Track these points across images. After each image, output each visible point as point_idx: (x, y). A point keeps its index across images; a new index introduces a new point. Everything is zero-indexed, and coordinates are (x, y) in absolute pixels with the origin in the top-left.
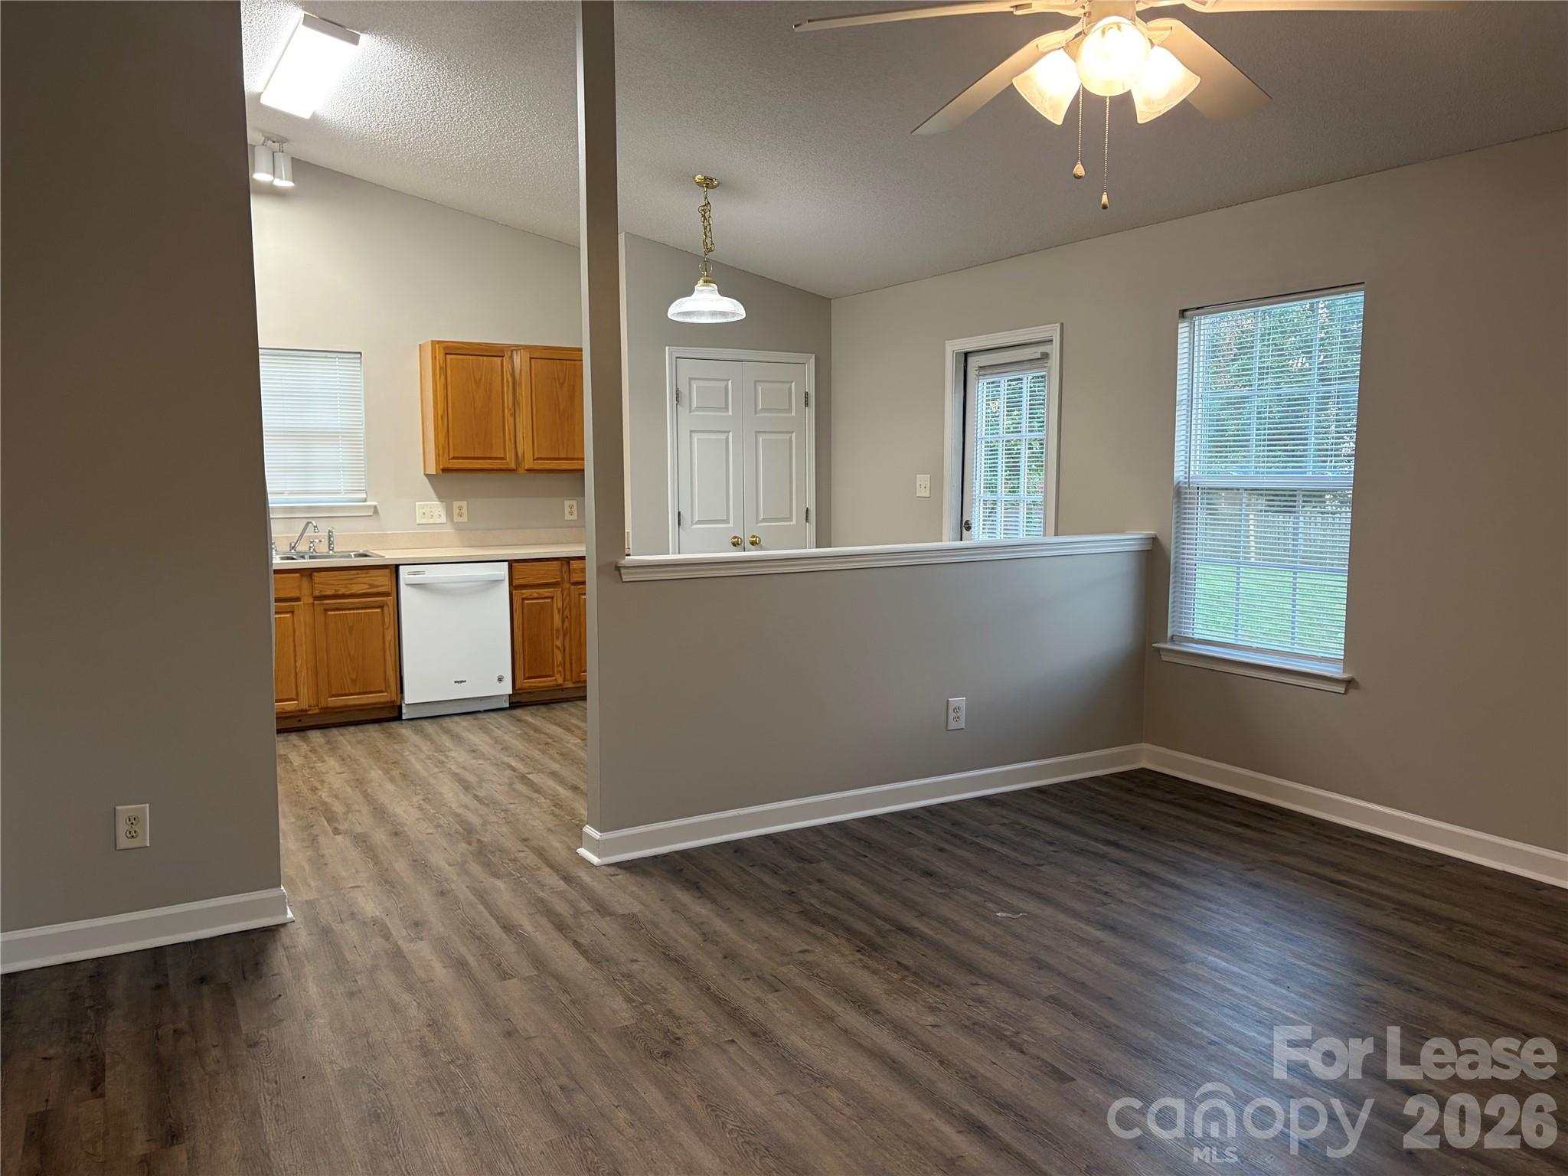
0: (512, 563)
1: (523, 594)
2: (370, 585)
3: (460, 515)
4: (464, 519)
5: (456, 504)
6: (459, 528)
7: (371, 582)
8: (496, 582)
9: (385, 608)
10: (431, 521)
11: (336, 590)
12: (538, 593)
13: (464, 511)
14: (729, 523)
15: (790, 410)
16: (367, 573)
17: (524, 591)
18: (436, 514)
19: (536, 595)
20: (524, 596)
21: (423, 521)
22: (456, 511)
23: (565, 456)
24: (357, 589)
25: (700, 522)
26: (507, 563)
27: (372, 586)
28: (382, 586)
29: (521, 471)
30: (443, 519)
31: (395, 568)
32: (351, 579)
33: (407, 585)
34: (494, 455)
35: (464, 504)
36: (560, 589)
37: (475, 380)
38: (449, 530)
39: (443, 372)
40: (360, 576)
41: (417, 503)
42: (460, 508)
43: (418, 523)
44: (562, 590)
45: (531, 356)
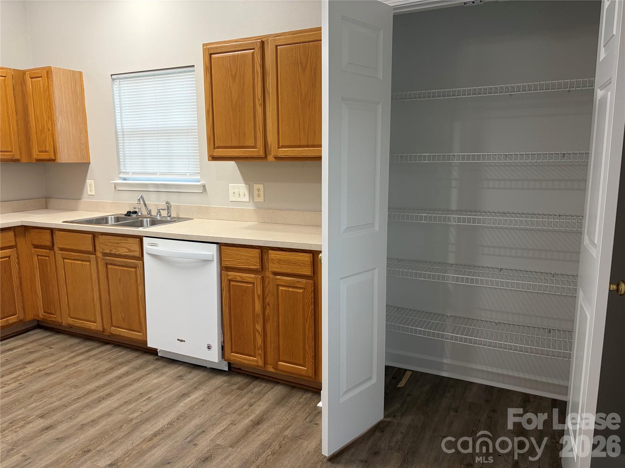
0: (222, 246)
1: (228, 275)
2: (128, 249)
3: (259, 196)
4: (261, 199)
5: (256, 186)
6: (259, 207)
7: (129, 247)
8: (207, 261)
9: (137, 268)
10: (239, 200)
11: (111, 250)
12: (240, 277)
13: (262, 193)
16: (126, 240)
17: (229, 273)
18: (242, 194)
19: (239, 279)
20: (230, 278)
21: (234, 199)
22: (256, 192)
23: (306, 144)
24: (123, 251)
26: (215, 245)
27: (130, 251)
28: (135, 251)
29: (271, 158)
30: (247, 199)
32: (118, 243)
33: (147, 253)
34: (247, 144)
35: (261, 187)
36: (260, 277)
37: (232, 75)
38: (251, 207)
39: (208, 71)
40: (122, 241)
41: (230, 184)
42: (259, 190)
43: (230, 200)
44: (263, 278)
45: (277, 44)
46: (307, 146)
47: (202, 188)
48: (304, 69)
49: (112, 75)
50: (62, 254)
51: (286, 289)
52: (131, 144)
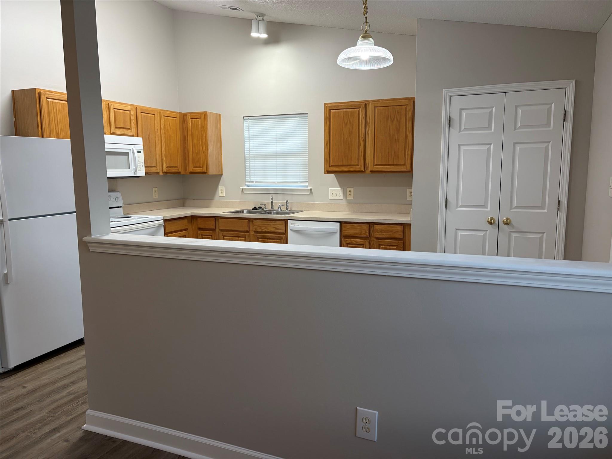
0: (342, 224)
1: (347, 241)
2: (276, 228)
3: (350, 195)
4: (352, 197)
5: (348, 190)
6: (349, 202)
7: (277, 227)
8: (333, 233)
9: (282, 240)
10: (336, 198)
11: (262, 229)
12: (355, 241)
13: (352, 193)
14: (487, 208)
15: (548, 124)
16: (275, 222)
17: (347, 239)
18: (338, 194)
19: (354, 242)
20: (347, 242)
21: (332, 198)
22: (348, 193)
23: (392, 163)
24: (271, 229)
25: (462, 206)
26: (339, 223)
27: (277, 229)
28: (281, 229)
29: (368, 172)
30: (341, 197)
31: (286, 222)
32: (268, 225)
33: (290, 230)
34: (352, 164)
35: (352, 189)
36: (368, 240)
37: (344, 122)
38: (344, 203)
39: (328, 120)
40: (272, 223)
41: (330, 188)
42: (350, 192)
43: (329, 198)
44: (369, 242)
45: (376, 106)
46: (393, 165)
47: (309, 191)
48: (393, 121)
49: (244, 117)
50: (223, 233)
51: (385, 247)
52: (255, 162)
